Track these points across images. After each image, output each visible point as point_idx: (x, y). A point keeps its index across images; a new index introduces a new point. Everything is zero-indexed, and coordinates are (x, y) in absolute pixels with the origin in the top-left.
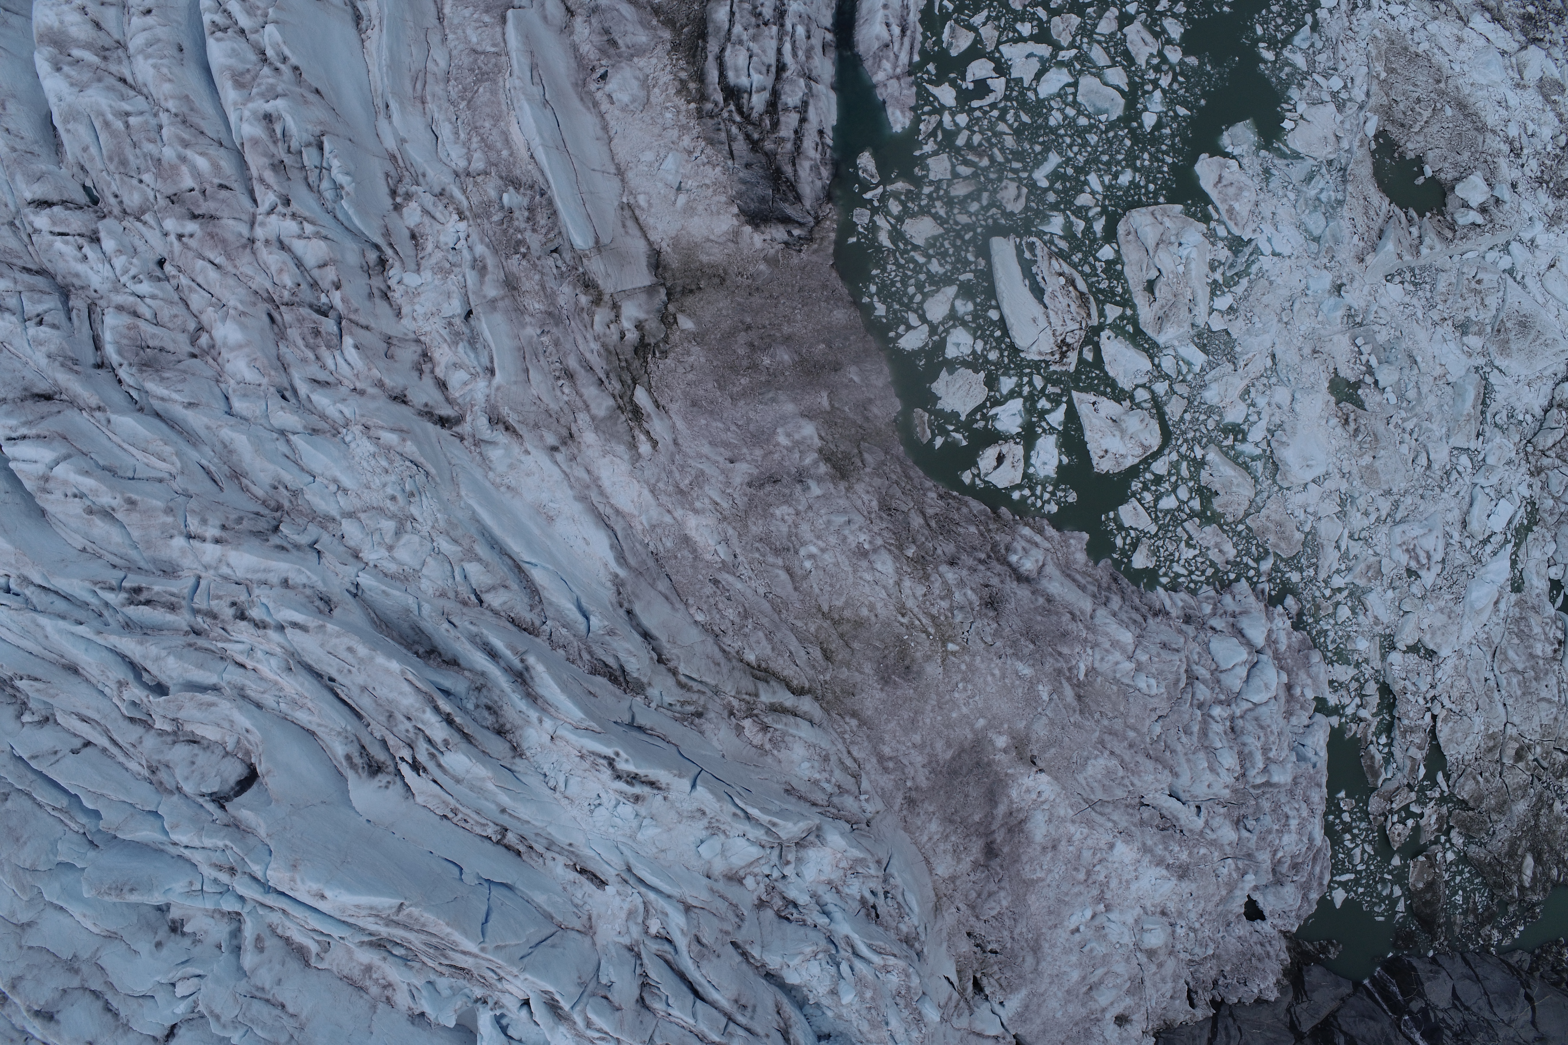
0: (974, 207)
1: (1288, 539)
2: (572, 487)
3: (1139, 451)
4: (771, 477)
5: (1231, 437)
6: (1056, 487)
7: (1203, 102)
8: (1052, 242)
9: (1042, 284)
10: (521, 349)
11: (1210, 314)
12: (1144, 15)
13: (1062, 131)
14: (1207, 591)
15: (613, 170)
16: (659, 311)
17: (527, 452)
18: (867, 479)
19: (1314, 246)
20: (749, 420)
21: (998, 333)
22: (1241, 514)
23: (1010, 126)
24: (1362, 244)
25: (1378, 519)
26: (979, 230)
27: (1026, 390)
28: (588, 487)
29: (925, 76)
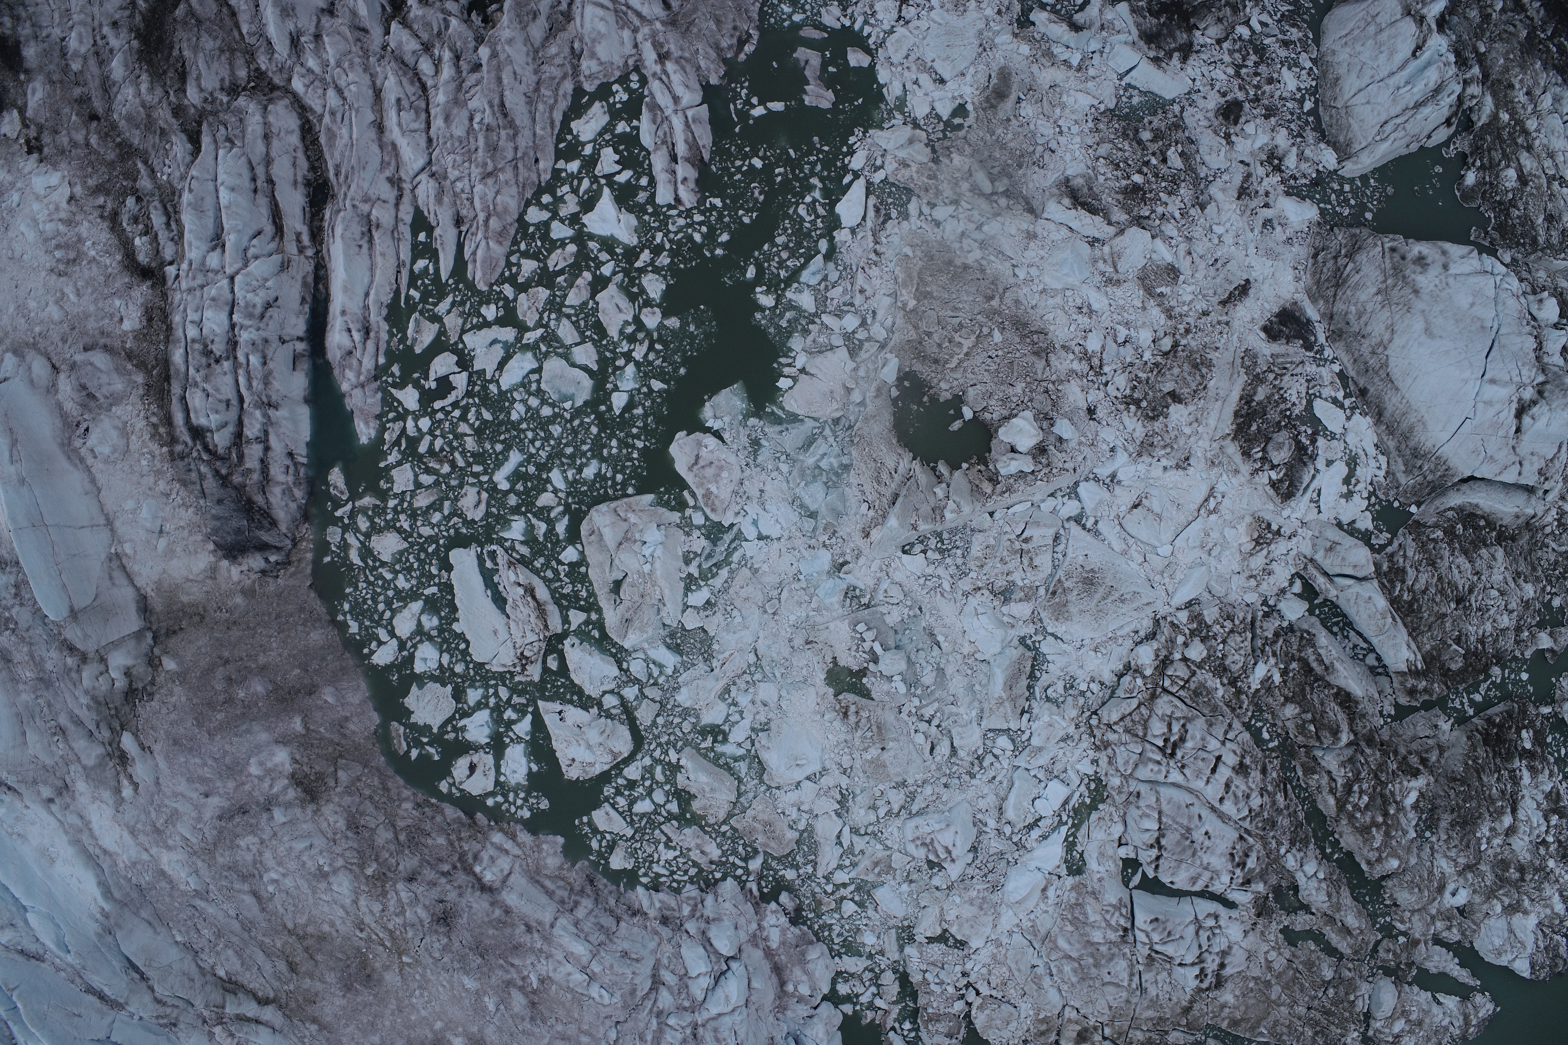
0: (436, 517)
1: (779, 840)
2: (66, 833)
3: (608, 758)
4: (241, 807)
5: (710, 739)
6: (528, 794)
7: (682, 371)
8: (513, 548)
9: (504, 594)
10: (18, 715)
11: (684, 611)
12: (621, 275)
13: (524, 426)
14: (691, 891)
15: (102, 521)
16: (146, 655)
17: (27, 807)
18: (336, 799)
19: (809, 524)
20: (226, 753)
21: (463, 646)
22: (722, 815)
23: (472, 426)
24: (871, 513)
25: (889, 813)
26: (441, 542)
27: (492, 701)
28: (80, 831)
29: (390, 380)
